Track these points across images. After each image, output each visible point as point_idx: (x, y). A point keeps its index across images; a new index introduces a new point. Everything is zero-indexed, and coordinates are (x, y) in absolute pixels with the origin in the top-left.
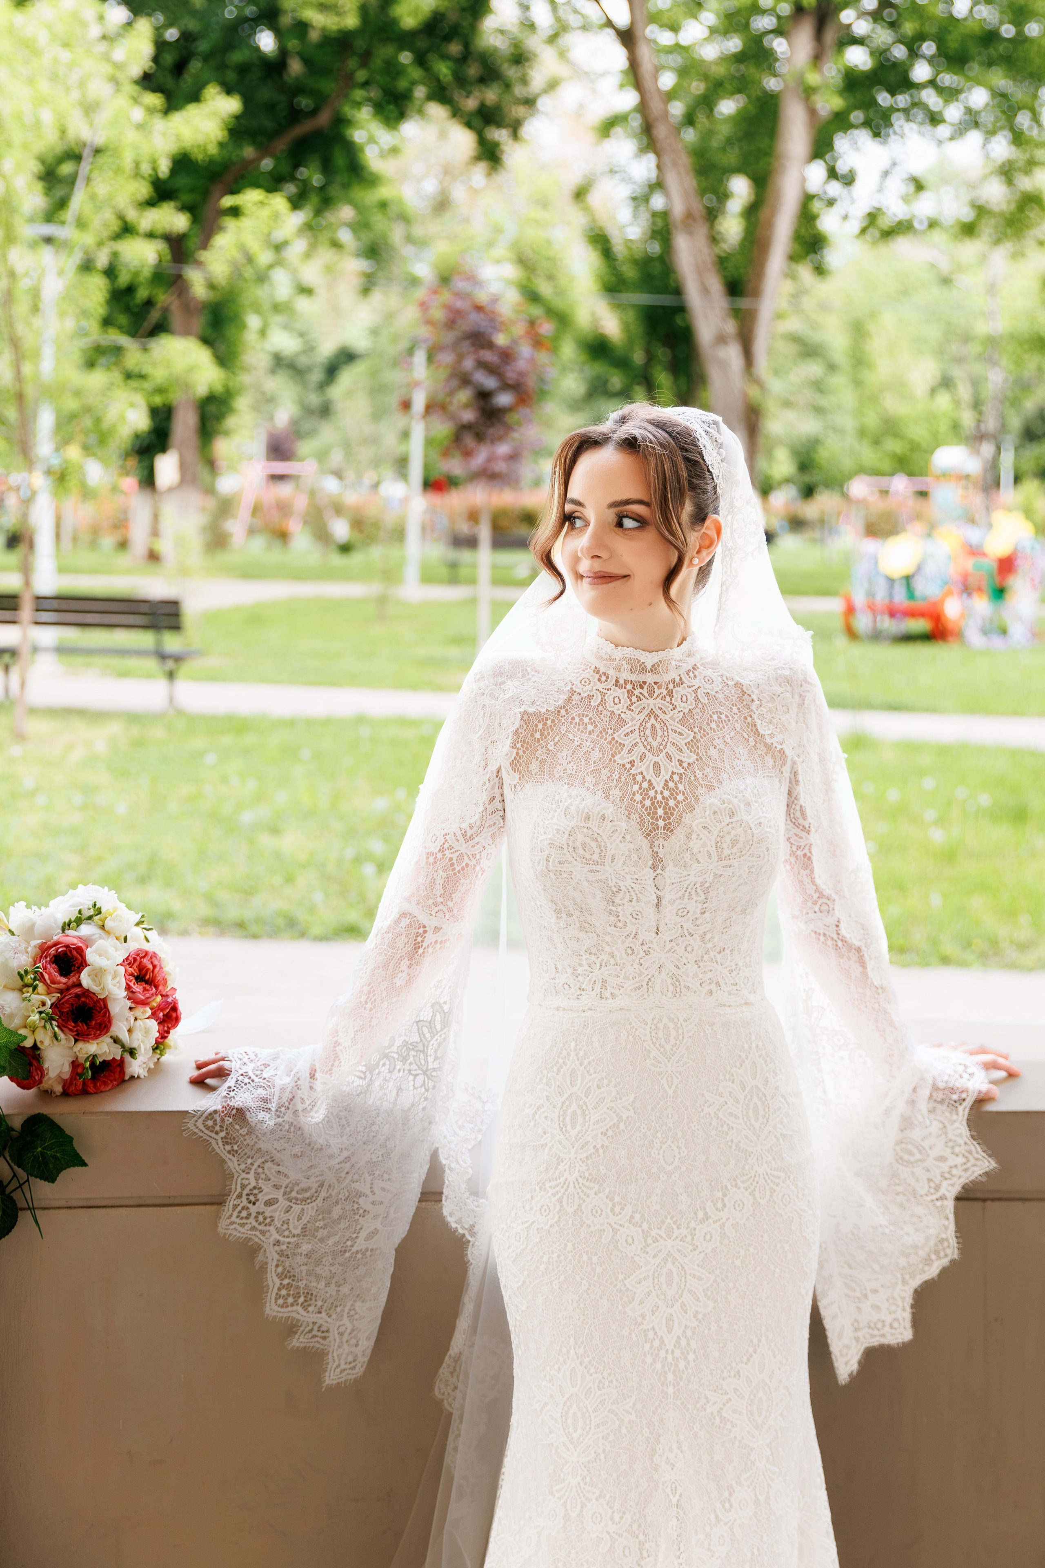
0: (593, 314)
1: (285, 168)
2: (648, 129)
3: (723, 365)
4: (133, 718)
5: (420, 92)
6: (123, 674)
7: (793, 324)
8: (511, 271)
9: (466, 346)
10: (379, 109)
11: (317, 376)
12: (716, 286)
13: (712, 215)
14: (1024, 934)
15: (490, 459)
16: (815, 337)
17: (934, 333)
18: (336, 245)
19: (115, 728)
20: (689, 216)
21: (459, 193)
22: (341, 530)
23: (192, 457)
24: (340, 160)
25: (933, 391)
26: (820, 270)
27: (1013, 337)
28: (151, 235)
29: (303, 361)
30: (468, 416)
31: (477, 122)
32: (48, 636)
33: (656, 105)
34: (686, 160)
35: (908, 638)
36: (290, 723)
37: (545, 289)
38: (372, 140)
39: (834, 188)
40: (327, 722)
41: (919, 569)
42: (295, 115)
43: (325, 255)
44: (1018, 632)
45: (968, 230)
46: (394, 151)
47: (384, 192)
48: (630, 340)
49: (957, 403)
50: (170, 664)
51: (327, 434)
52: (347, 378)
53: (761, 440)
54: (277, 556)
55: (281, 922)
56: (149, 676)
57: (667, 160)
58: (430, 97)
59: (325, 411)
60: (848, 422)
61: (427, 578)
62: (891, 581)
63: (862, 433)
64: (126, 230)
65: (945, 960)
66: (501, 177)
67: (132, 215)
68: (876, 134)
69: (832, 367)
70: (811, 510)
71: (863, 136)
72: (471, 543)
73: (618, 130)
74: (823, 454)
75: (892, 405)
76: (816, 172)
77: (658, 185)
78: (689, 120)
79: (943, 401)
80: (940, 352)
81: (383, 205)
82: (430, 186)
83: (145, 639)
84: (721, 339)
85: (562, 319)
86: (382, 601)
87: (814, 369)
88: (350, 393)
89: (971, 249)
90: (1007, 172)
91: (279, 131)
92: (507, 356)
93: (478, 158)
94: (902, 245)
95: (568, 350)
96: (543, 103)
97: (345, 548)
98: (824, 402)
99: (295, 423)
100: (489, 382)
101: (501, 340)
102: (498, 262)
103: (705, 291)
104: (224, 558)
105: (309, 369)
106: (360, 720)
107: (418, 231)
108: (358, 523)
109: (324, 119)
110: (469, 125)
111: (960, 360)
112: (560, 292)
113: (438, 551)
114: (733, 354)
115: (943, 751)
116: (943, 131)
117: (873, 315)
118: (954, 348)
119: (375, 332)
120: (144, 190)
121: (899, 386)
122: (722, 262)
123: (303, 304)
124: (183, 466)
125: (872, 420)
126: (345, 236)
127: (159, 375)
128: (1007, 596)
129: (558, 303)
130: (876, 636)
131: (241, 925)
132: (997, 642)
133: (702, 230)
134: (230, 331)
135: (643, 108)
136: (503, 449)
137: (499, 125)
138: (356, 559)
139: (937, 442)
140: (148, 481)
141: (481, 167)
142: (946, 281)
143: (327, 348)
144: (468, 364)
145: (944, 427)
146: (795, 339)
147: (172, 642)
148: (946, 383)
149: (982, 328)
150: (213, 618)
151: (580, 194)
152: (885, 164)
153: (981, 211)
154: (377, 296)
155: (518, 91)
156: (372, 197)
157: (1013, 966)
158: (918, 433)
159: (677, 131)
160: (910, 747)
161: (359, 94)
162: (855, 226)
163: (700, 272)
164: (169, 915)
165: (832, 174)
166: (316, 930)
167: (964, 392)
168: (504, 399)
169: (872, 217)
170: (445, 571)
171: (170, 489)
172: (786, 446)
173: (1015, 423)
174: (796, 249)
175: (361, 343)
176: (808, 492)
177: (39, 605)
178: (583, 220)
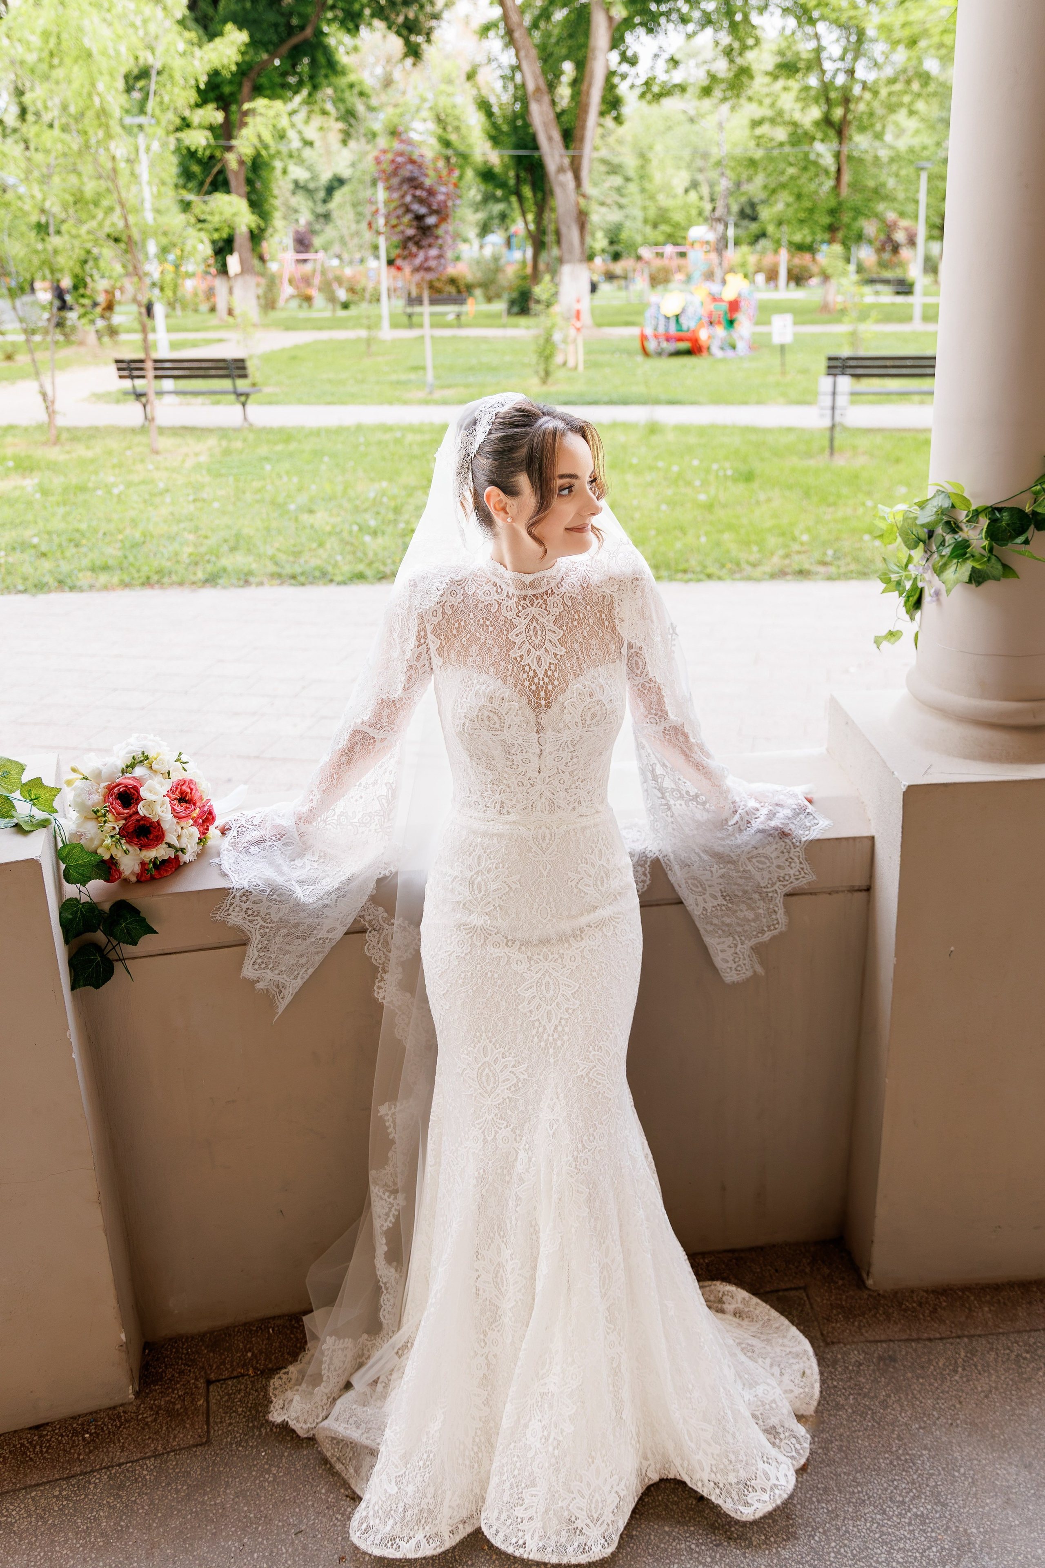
0: (484, 154)
1: (288, 67)
2: (509, 32)
3: (563, 186)
4: (223, 432)
5: (367, 12)
6: (218, 403)
7: (603, 153)
8: (431, 126)
9: (405, 187)
10: (343, 23)
11: (322, 194)
12: (557, 136)
13: (551, 86)
14: (754, 557)
15: (426, 259)
16: (616, 160)
17: (686, 154)
18: (324, 113)
19: (212, 441)
20: (538, 89)
21: (397, 75)
22: (342, 294)
23: (248, 254)
24: (322, 60)
25: (687, 191)
26: (618, 120)
27: (733, 158)
28: (201, 127)
29: (311, 186)
30: (410, 232)
31: (405, 32)
32: (168, 384)
33: (514, 18)
34: (534, 52)
35: (678, 353)
36: (316, 433)
37: (453, 137)
38: (340, 43)
39: (625, 68)
40: (339, 431)
41: (684, 310)
42: (291, 31)
43: (317, 120)
44: (741, 346)
45: (707, 91)
46: (356, 49)
47: (352, 77)
48: (506, 167)
49: (701, 198)
50: (243, 399)
51: (330, 232)
52: (339, 196)
53: (588, 227)
54: (304, 314)
55: (317, 574)
56: (231, 404)
57: (522, 54)
58: (373, 16)
59: (327, 217)
60: (639, 214)
61: (395, 325)
62: (667, 318)
63: (646, 221)
64: (186, 124)
65: (709, 576)
66: (420, 66)
67: (187, 113)
68: (650, 31)
69: (628, 179)
70: (618, 268)
71: (641, 31)
72: (419, 301)
73: (492, 34)
74: (624, 236)
75: (663, 200)
76: (614, 57)
77: (517, 68)
78: (535, 25)
79: (693, 196)
80: (689, 166)
81: (351, 86)
82: (379, 71)
83: (226, 384)
84: (561, 170)
85: (464, 157)
86: (369, 342)
87: (617, 180)
88: (341, 206)
89: (707, 103)
90: (728, 52)
91: (282, 41)
92: (431, 192)
93: (406, 55)
94: (666, 102)
95: (470, 174)
96: (446, 15)
97: (346, 306)
98: (623, 201)
99: (309, 224)
100: (423, 210)
101: (428, 182)
102: (425, 120)
103: (550, 139)
104: (273, 315)
105: (317, 190)
106: (359, 428)
107: (374, 102)
108: (352, 290)
109: (309, 32)
110: (399, 33)
111: (701, 170)
112: (463, 138)
113: (400, 304)
114: (569, 177)
115: (702, 431)
116: (691, 27)
117: (651, 148)
118: (700, 163)
119: (353, 165)
120: (193, 96)
121: (667, 188)
122: (559, 116)
123: (307, 152)
124: (242, 262)
125: (652, 213)
126: (329, 107)
127: (215, 220)
128: (736, 325)
129: (462, 148)
130: (660, 354)
131: (294, 577)
132: (730, 353)
133: (546, 99)
134: (264, 173)
135: (505, 17)
136: (433, 252)
137: (418, 33)
138: (353, 311)
139: (690, 224)
140: (223, 270)
141: (409, 61)
142: (692, 120)
143: (325, 177)
144: (408, 198)
145: (694, 212)
146: (604, 162)
147: (242, 385)
148: (694, 185)
149: (716, 153)
150: (267, 358)
151: (470, 76)
152: (655, 50)
153: (713, 78)
154: (352, 144)
155: (428, 9)
156: (343, 81)
157: (749, 578)
158: (678, 217)
159: (529, 31)
160: (683, 429)
161: (330, 15)
162: (638, 91)
163: (545, 125)
164: (250, 573)
165: (624, 58)
166: (339, 578)
167: (705, 190)
168: (431, 220)
169: (648, 84)
170: (405, 319)
171: (236, 275)
172: (602, 229)
173: (735, 208)
174: (604, 108)
175: (346, 173)
176: (616, 257)
177: (159, 365)
178: (474, 92)
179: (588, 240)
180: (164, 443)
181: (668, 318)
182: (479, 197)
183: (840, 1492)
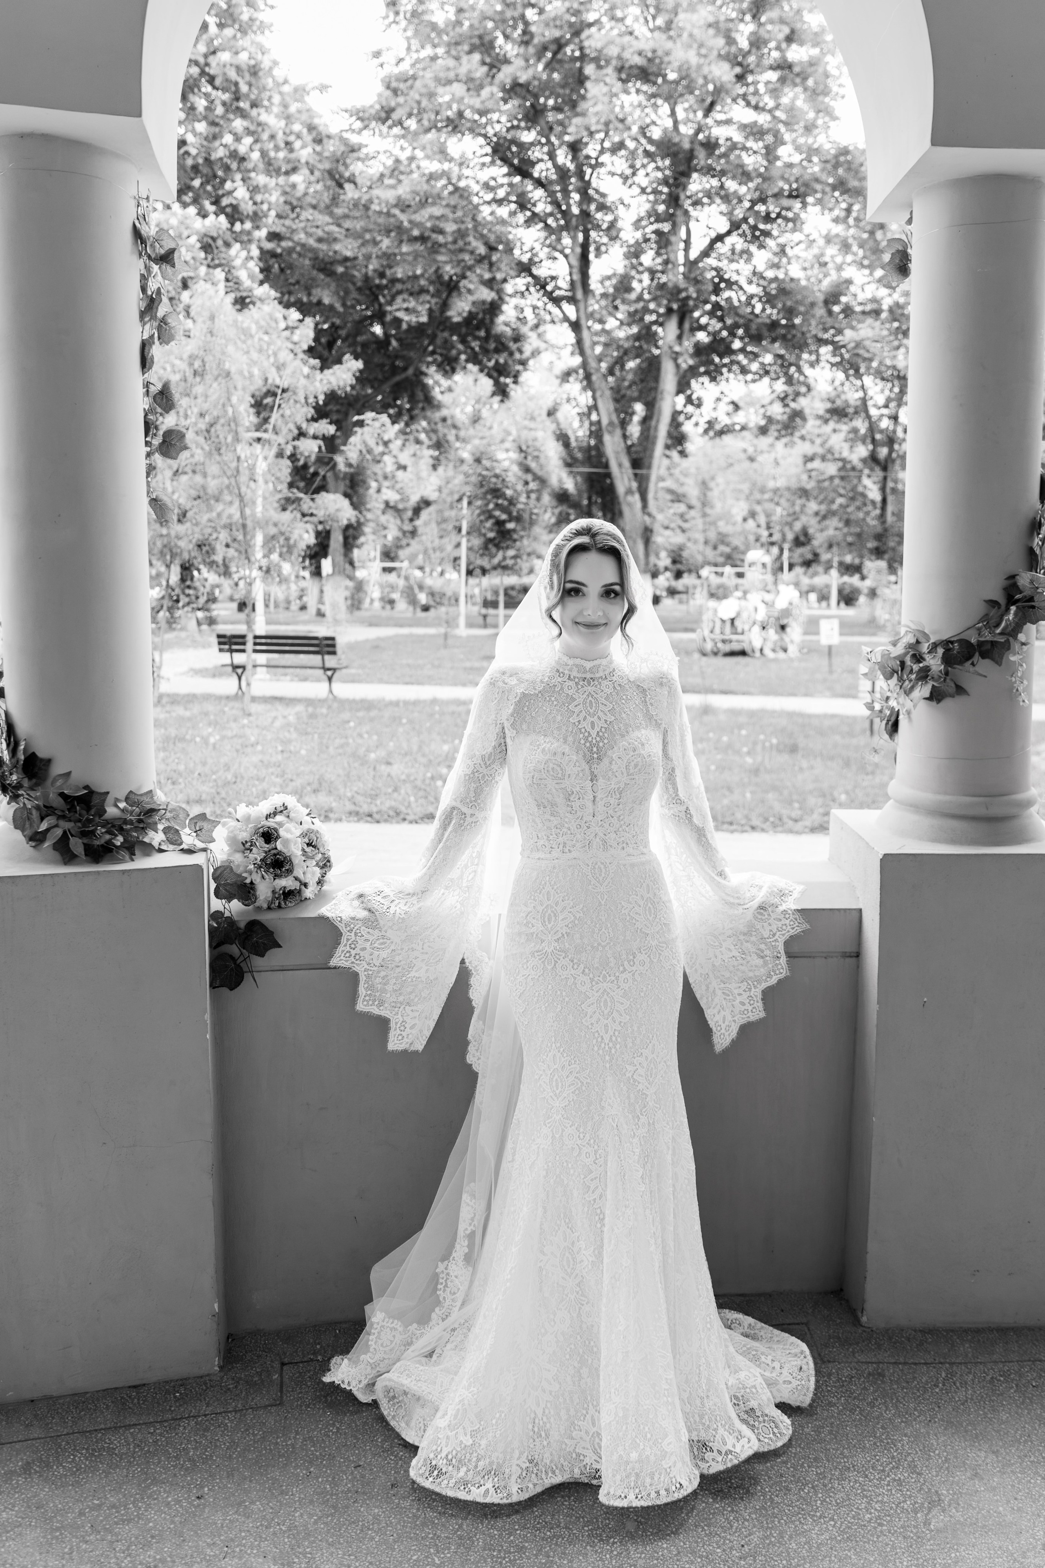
0: (560, 478)
1: (390, 400)
2: (588, 377)
3: (630, 505)
4: (309, 702)
5: (463, 357)
6: (305, 679)
7: (669, 483)
8: (514, 455)
9: (489, 497)
10: (440, 366)
11: (409, 514)
12: (627, 463)
13: (624, 424)
14: (796, 814)
15: (504, 558)
16: (680, 490)
17: (745, 487)
18: (418, 442)
19: (300, 708)
20: (611, 424)
21: (485, 413)
22: (423, 598)
23: (340, 559)
24: (420, 395)
25: (745, 520)
26: (683, 454)
27: (788, 489)
28: (315, 437)
29: (400, 506)
30: (491, 535)
31: (495, 374)
32: (262, 658)
33: (593, 364)
34: (608, 393)
36: (396, 704)
37: (533, 465)
38: (437, 383)
39: (690, 409)
40: (416, 703)
41: (738, 615)
42: (395, 370)
43: (412, 448)
44: (793, 650)
45: (763, 431)
46: (450, 390)
47: (444, 412)
48: (580, 492)
49: (759, 526)
50: (329, 673)
51: (415, 545)
52: (425, 514)
53: (652, 547)
54: (388, 612)
55: (392, 813)
56: (318, 680)
57: (598, 394)
58: (467, 361)
59: (413, 533)
60: (700, 537)
61: (470, 625)
63: (706, 543)
64: (301, 434)
66: (508, 404)
67: (304, 426)
68: (713, 379)
69: (690, 507)
70: (679, 584)
71: (705, 379)
72: (494, 604)
73: (571, 379)
74: (685, 554)
75: (723, 527)
76: (681, 400)
77: (595, 407)
78: (611, 372)
79: (751, 523)
80: (747, 498)
81: (444, 420)
82: (469, 409)
83: (316, 659)
84: (629, 492)
85: (542, 481)
86: (446, 636)
87: (681, 508)
88: (426, 524)
89: (764, 442)
90: (783, 399)
91: (386, 379)
92: (512, 502)
93: (494, 394)
94: (727, 439)
95: (546, 498)
96: (531, 362)
97: (426, 609)
98: (685, 526)
99: (396, 539)
100: (504, 517)
101: (509, 493)
102: (507, 450)
103: (620, 465)
104: (357, 613)
105: (405, 510)
106: (434, 701)
107: (462, 434)
108: (432, 594)
109: (410, 371)
110: (489, 375)
111: (759, 502)
112: (541, 467)
113: (476, 609)
114: (636, 498)
115: (752, 714)
116: (749, 377)
117: (713, 478)
118: (758, 496)
119: (440, 490)
120: (311, 412)
121: (727, 516)
122: (629, 448)
123: (400, 474)
124: (334, 565)
125: (712, 535)
126: (423, 436)
127: (321, 514)
128: (787, 629)
129: (540, 473)
130: (715, 654)
131: (370, 815)
132: (781, 655)
133: (618, 432)
134: (361, 490)
135: (584, 365)
136: (511, 553)
137: (507, 376)
138: (432, 613)
139: (748, 548)
140: (317, 572)
141: (497, 398)
142: (752, 459)
143: (414, 499)
144: (491, 506)
145: (752, 538)
146: (670, 491)
147: (330, 661)
148: (753, 514)
149: (771, 484)
150: (352, 647)
151: (551, 413)
152: (718, 395)
153: (770, 420)
154: (441, 469)
155: (517, 356)
156: (437, 415)
157: (791, 831)
158: (737, 542)
159: (605, 377)
160: (734, 713)
161: (430, 359)
162: (701, 429)
163: (617, 455)
164: (331, 810)
165: (689, 400)
167: (762, 520)
168: (510, 526)
169: (710, 424)
170: (480, 620)
171: (328, 575)
172: (666, 549)
173: (790, 536)
174: (669, 442)
175: (433, 496)
176: (678, 575)
177: (258, 641)
178: (553, 427)
179: (653, 559)
180: (255, 708)
181: (723, 621)
182: (553, 520)
183: (828, 1461)
